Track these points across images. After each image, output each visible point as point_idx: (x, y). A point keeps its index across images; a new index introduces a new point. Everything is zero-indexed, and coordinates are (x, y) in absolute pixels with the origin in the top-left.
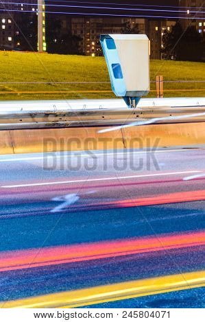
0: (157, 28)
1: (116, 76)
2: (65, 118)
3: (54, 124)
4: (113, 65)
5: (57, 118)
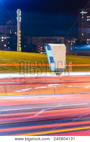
2: (29, 80)
3: (24, 83)
4: (50, 57)
5: (26, 80)
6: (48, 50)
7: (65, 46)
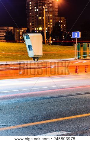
0: (18, 31)
1: (30, 50)
2: (13, 66)
3: (9, 69)
4: (28, 45)
5: (10, 66)
6: (27, 39)
7: (42, 35)
